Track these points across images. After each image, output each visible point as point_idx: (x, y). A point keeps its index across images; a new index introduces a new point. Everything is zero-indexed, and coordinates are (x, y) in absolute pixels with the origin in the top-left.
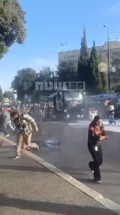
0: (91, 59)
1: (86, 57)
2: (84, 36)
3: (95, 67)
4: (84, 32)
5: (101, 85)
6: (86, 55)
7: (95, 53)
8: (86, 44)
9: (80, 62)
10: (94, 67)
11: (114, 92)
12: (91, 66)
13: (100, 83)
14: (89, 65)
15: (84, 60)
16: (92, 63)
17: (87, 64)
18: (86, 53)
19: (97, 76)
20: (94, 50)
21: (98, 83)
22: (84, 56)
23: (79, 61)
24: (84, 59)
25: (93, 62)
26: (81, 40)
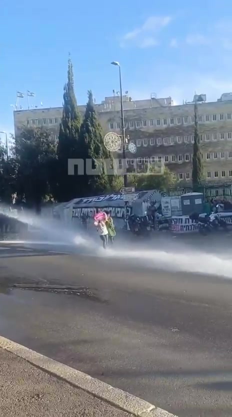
0: (85, 126)
1: (74, 122)
2: (69, 80)
3: (94, 143)
4: (69, 73)
6: (75, 118)
7: (92, 114)
8: (74, 96)
9: (63, 131)
10: (91, 141)
12: (87, 140)
14: (82, 138)
15: (70, 127)
16: (87, 135)
17: (77, 136)
18: (75, 114)
20: (90, 108)
22: (70, 119)
23: (61, 130)
24: (72, 126)
25: (88, 131)
26: (64, 89)
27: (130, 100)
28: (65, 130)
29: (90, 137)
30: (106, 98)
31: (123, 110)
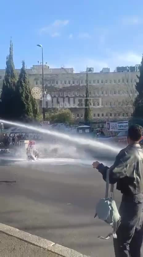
0: (19, 82)
1: (13, 79)
2: (10, 53)
3: (25, 93)
4: (10, 49)
5: (32, 114)
6: (13, 76)
7: (24, 75)
8: (13, 64)
9: (6, 84)
10: (23, 92)
11: (49, 122)
12: (21, 91)
13: (31, 112)
14: (18, 90)
15: (10, 82)
16: (20, 88)
17: (14, 88)
18: (13, 74)
19: (28, 104)
20: (23, 71)
21: (29, 112)
22: (10, 77)
23: (4, 84)
24: (11, 81)
25: (22, 86)
26: (7, 58)
27: (48, 68)
28: (7, 84)
29: (23, 89)
30: (33, 65)
31: (44, 73)
